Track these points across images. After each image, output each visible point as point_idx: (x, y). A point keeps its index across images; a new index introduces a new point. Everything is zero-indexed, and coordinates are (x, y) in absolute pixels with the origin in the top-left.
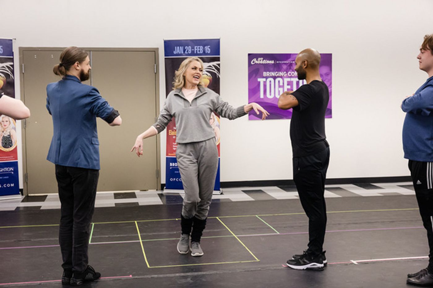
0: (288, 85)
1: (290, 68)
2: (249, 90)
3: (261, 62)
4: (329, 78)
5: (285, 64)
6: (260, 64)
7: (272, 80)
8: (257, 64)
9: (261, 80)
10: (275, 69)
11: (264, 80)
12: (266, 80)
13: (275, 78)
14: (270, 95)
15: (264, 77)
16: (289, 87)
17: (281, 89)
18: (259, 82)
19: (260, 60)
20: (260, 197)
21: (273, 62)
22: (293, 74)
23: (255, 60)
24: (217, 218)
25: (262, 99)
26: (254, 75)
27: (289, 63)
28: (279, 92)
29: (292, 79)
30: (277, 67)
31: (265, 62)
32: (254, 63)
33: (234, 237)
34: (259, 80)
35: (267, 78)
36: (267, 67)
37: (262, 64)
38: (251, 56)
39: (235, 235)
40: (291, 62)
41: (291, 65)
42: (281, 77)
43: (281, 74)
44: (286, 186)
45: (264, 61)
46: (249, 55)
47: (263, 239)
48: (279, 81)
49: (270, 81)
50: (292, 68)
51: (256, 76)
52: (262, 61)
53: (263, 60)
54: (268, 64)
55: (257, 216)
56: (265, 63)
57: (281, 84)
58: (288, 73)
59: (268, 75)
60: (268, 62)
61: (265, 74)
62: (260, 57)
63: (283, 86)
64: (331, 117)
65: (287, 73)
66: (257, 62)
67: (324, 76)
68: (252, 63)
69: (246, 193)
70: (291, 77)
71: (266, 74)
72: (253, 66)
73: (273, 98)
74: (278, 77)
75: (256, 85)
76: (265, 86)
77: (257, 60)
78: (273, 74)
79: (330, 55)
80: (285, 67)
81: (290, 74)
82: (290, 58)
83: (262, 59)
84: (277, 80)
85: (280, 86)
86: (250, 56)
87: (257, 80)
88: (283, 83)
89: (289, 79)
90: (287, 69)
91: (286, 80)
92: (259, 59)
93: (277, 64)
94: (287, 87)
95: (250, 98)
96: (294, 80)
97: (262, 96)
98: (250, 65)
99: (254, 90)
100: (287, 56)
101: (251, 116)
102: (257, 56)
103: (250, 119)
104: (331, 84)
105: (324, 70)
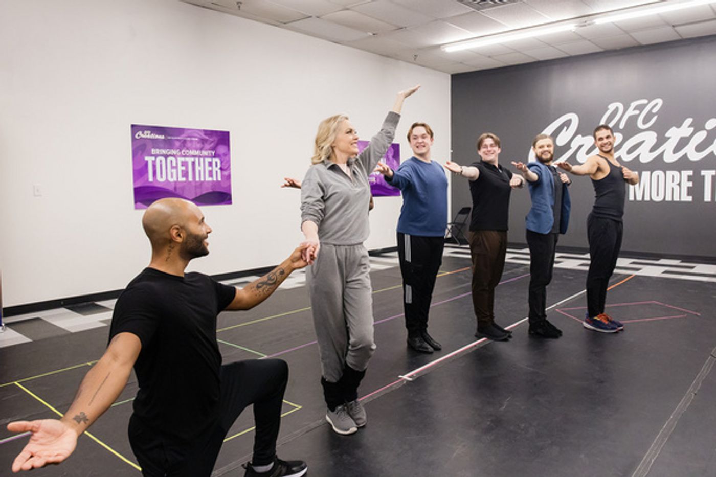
0: (182, 165)
1: (184, 146)
2: (134, 171)
3: (149, 136)
4: (227, 158)
5: (178, 140)
6: (147, 139)
7: (163, 159)
8: (143, 138)
9: (148, 159)
10: (166, 146)
11: (153, 158)
12: (156, 158)
13: (166, 157)
14: (161, 177)
15: (152, 155)
16: (184, 168)
17: (174, 171)
18: (147, 163)
19: (147, 134)
21: (162, 137)
22: (187, 153)
23: (140, 133)
25: (151, 182)
26: (140, 152)
27: (182, 139)
28: (172, 174)
29: (187, 159)
30: (169, 144)
31: (154, 136)
32: (139, 137)
34: (146, 158)
35: (156, 156)
40: (185, 138)
41: (184, 142)
42: (174, 156)
43: (174, 152)
45: (152, 135)
46: (133, 126)
48: (171, 161)
49: (161, 161)
50: (186, 145)
51: (141, 154)
53: (151, 133)
57: (174, 164)
58: (183, 151)
59: (158, 153)
60: (157, 137)
61: (154, 151)
62: (147, 130)
63: (176, 167)
64: (231, 203)
65: (181, 151)
67: (222, 156)
70: (185, 156)
72: (137, 141)
74: (171, 155)
75: (143, 164)
76: (154, 166)
77: (143, 133)
78: (164, 152)
79: (228, 133)
80: (177, 144)
81: (184, 153)
82: (183, 133)
83: (149, 132)
84: (169, 159)
85: (172, 167)
86: (134, 128)
87: (144, 159)
88: (177, 164)
89: (183, 159)
90: (180, 146)
91: (180, 160)
92: (146, 132)
93: (168, 139)
94: (181, 168)
95: (135, 181)
96: (190, 160)
97: (151, 179)
98: (134, 139)
99: (140, 171)
100: (180, 131)
101: (139, 204)
102: (144, 128)
103: (136, 208)
104: (229, 166)
105: (221, 149)
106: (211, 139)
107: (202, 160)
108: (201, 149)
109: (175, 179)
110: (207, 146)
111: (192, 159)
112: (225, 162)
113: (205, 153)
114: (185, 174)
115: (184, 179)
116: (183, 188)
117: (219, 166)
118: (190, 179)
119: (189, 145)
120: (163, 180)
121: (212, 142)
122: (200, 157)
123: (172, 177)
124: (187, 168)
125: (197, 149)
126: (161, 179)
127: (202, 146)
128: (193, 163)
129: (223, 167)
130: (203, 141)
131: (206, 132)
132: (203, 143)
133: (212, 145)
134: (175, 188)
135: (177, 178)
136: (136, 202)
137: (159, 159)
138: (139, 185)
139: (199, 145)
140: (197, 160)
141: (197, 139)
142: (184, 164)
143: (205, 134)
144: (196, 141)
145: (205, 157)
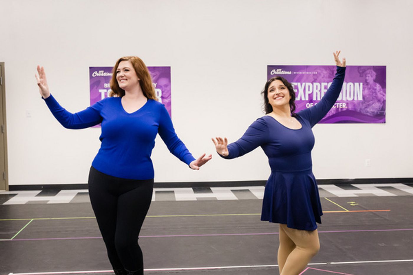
2: (91, 100)
3: (102, 75)
4: (168, 88)
6: (101, 76)
8: (98, 76)
11: (105, 91)
12: (107, 90)
15: (104, 88)
18: (100, 94)
19: (101, 73)
23: (96, 72)
26: (96, 87)
32: (95, 75)
34: (100, 91)
36: (107, 79)
37: (103, 76)
38: (92, 69)
45: (105, 73)
46: (90, 68)
52: (102, 73)
53: (104, 73)
54: (109, 76)
56: (106, 75)
60: (109, 74)
62: (101, 70)
66: (98, 75)
67: (163, 87)
68: (93, 75)
71: (107, 85)
72: (93, 79)
75: (98, 95)
77: (98, 72)
79: (169, 68)
83: (103, 71)
87: (98, 91)
92: (100, 72)
98: (91, 77)
99: (95, 100)
102: (98, 69)
104: (170, 94)
105: (163, 82)
106: (155, 74)
112: (166, 91)
117: (160, 95)
129: (164, 96)
133: (154, 78)
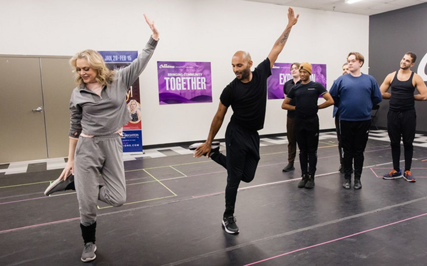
0: (184, 81)
1: (185, 71)
2: (159, 85)
3: (166, 67)
4: (209, 77)
5: (182, 68)
6: (165, 68)
7: (174, 78)
9: (167, 79)
10: (176, 71)
11: (169, 78)
12: (170, 78)
13: (175, 77)
14: (173, 88)
15: (168, 77)
16: (185, 83)
17: (180, 85)
18: (165, 81)
19: (165, 66)
20: (170, 154)
21: (173, 67)
22: (187, 75)
23: (162, 65)
24: (144, 170)
25: (168, 91)
26: (162, 76)
28: (179, 86)
29: (187, 78)
30: (177, 71)
33: (157, 181)
34: (165, 78)
35: (170, 77)
36: (170, 70)
37: (167, 68)
39: (158, 180)
40: (186, 67)
41: (185, 69)
42: (180, 77)
43: (179, 75)
44: (186, 146)
45: (168, 66)
46: (158, 62)
47: (177, 181)
48: (178, 80)
49: (173, 80)
51: (163, 76)
53: (167, 65)
54: (171, 68)
55: (170, 166)
57: (180, 81)
58: (185, 74)
59: (171, 75)
61: (169, 75)
62: (165, 64)
63: (181, 83)
64: (212, 102)
65: (183, 74)
66: (163, 67)
67: (206, 76)
68: (160, 67)
69: (160, 152)
70: (186, 77)
72: (160, 70)
73: (175, 90)
74: (178, 76)
75: (164, 81)
76: (169, 82)
77: (163, 65)
78: (174, 75)
79: (210, 63)
80: (181, 70)
81: (185, 75)
82: (184, 64)
83: (166, 65)
84: (177, 78)
85: (179, 83)
87: (164, 78)
88: (181, 81)
89: (184, 78)
90: (183, 71)
91: (183, 78)
92: (165, 65)
93: (177, 68)
94: (183, 83)
95: (159, 90)
96: (188, 79)
97: (168, 89)
98: (158, 69)
99: (162, 85)
100: (183, 63)
101: (161, 102)
102: (163, 63)
103: (160, 104)
104: (211, 81)
105: (206, 72)
106: (200, 67)
107: (195, 78)
108: (195, 72)
109: (180, 89)
110: (198, 71)
111: (190, 78)
112: (208, 79)
113: (197, 74)
114: (186, 86)
115: (185, 89)
116: (184, 94)
117: (205, 81)
118: (189, 88)
119: (188, 70)
120: (174, 89)
121: (201, 68)
122: (194, 77)
123: (179, 88)
124: (187, 83)
125: (192, 73)
126: (173, 89)
127: (195, 70)
128: (190, 80)
129: (207, 82)
130: (196, 68)
131: (197, 63)
132: (196, 69)
133: (201, 70)
134: (181, 94)
135: (182, 88)
136: (160, 101)
137: (171, 78)
138: (161, 92)
139: (193, 71)
140: (192, 78)
141: (192, 67)
142: (185, 81)
143: (197, 64)
144: (192, 68)
145: (196, 77)
